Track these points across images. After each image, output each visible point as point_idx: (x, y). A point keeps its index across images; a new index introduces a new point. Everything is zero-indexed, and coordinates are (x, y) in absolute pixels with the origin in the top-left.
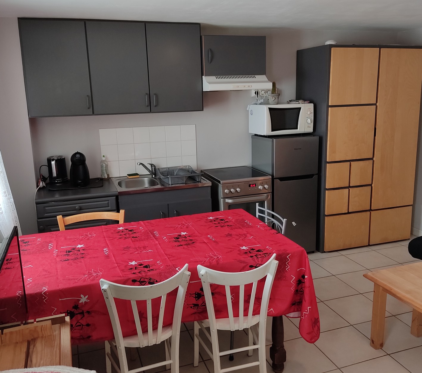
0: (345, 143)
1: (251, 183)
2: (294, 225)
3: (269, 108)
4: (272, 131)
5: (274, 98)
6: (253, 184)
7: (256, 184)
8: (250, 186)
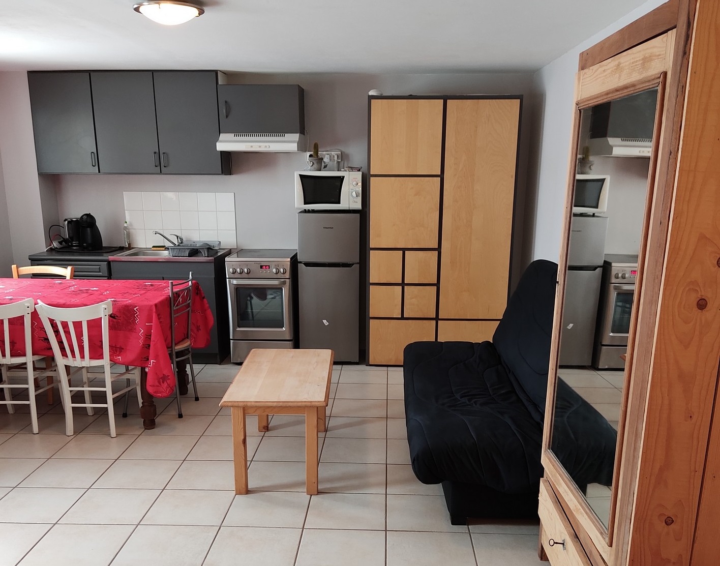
0: (394, 225)
1: (263, 264)
2: (326, 324)
3: (300, 175)
4: (304, 204)
5: (312, 163)
6: (266, 266)
7: (269, 266)
8: (261, 267)
